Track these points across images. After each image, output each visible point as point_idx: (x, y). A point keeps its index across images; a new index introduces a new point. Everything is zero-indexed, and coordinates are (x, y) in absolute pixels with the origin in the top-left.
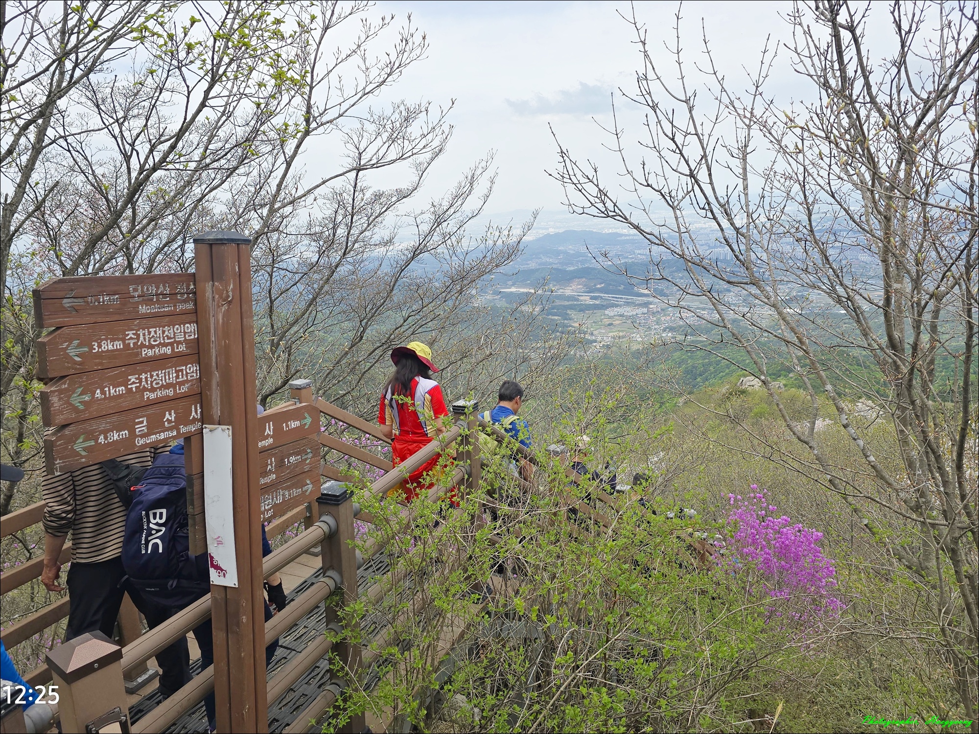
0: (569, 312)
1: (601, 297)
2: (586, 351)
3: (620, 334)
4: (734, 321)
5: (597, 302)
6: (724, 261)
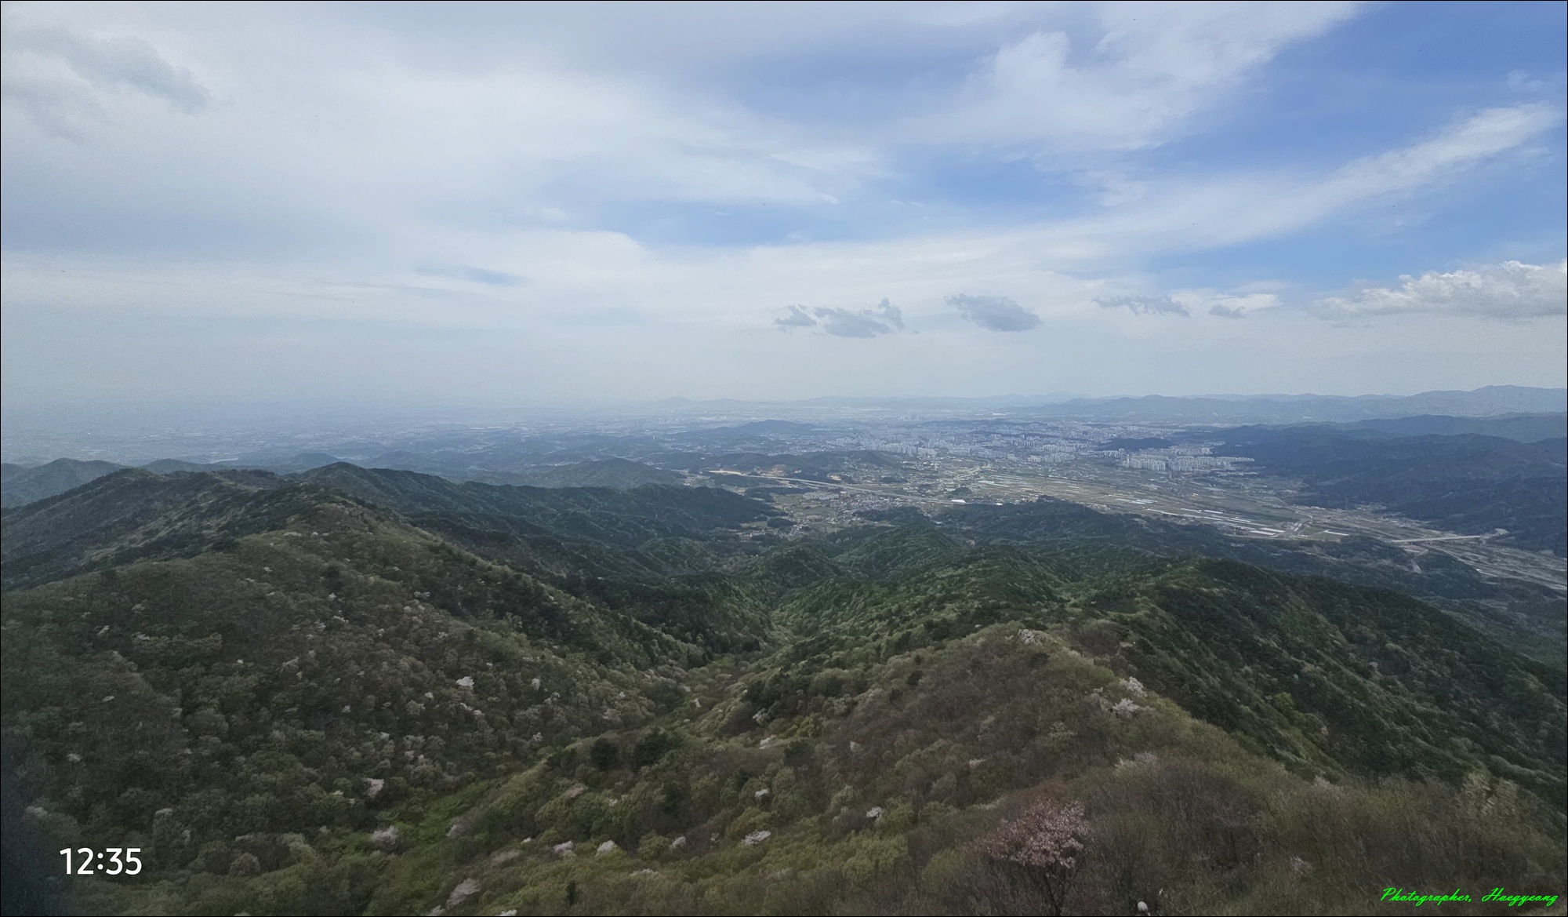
0: (771, 494)
1: (799, 482)
2: (788, 533)
3: (816, 517)
4: (913, 508)
5: (796, 487)
6: (901, 454)
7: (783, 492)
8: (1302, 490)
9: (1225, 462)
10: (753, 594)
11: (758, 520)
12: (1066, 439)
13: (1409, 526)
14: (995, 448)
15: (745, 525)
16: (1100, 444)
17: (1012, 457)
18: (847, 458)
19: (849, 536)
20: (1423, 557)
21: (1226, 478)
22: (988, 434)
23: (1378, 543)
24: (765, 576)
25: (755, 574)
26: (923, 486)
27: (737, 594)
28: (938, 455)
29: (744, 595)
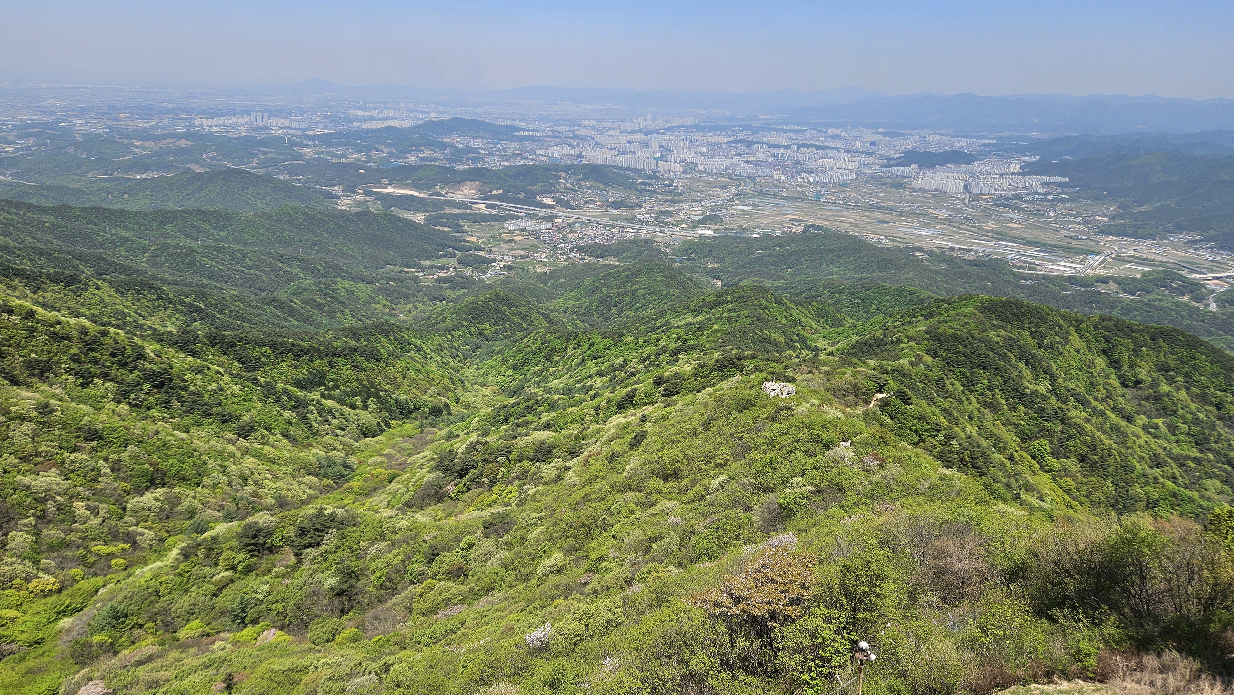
1: (498, 206)
2: (484, 273)
3: (522, 253)
4: (647, 242)
5: (494, 212)
6: (635, 170)
7: (479, 219)
8: (1114, 217)
9: (1035, 182)
10: (440, 349)
11: (444, 256)
12: (848, 151)
13: (1218, 258)
14: (757, 163)
15: (426, 263)
16: (889, 159)
17: (778, 175)
18: (564, 174)
19: (564, 276)
20: (1224, 293)
21: (1033, 202)
22: (750, 144)
23: (1182, 278)
24: (456, 328)
25: (441, 326)
26: (662, 212)
27: (419, 350)
28: (684, 172)
29: (428, 351)
